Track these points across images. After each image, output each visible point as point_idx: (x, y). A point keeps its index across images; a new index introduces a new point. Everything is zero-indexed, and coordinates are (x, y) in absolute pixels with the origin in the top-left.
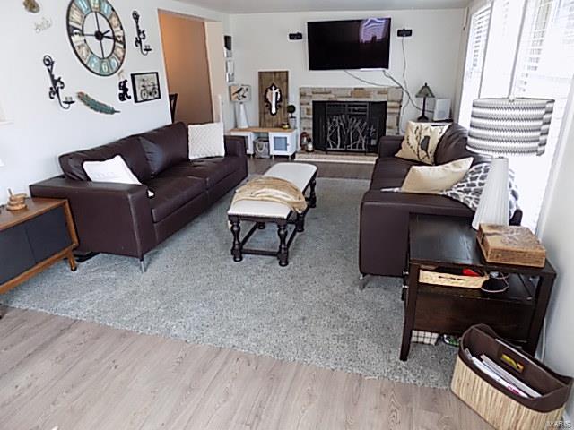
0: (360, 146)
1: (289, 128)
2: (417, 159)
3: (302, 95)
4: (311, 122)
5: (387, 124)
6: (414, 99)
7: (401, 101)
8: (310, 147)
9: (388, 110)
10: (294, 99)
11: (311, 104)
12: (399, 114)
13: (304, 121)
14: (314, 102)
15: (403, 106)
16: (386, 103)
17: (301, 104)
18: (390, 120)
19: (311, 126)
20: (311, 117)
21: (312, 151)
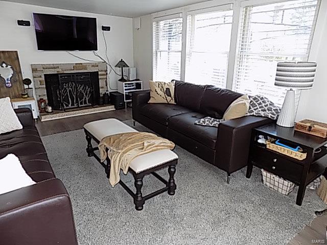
0: (85, 103)
1: (28, 97)
2: (167, 102)
3: (34, 70)
4: (45, 91)
5: (100, 86)
6: (114, 68)
7: (107, 70)
8: (50, 109)
9: (100, 77)
10: (27, 74)
11: (43, 77)
12: (107, 78)
13: (38, 91)
14: (45, 75)
15: (108, 73)
16: (98, 72)
17: (34, 77)
18: (101, 83)
19: (46, 94)
20: (44, 86)
21: (52, 112)
